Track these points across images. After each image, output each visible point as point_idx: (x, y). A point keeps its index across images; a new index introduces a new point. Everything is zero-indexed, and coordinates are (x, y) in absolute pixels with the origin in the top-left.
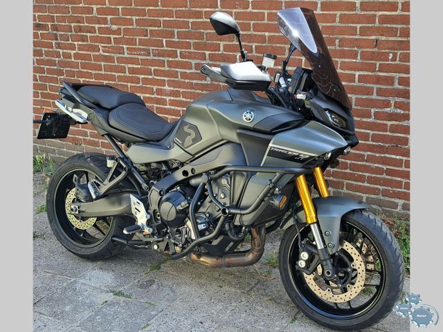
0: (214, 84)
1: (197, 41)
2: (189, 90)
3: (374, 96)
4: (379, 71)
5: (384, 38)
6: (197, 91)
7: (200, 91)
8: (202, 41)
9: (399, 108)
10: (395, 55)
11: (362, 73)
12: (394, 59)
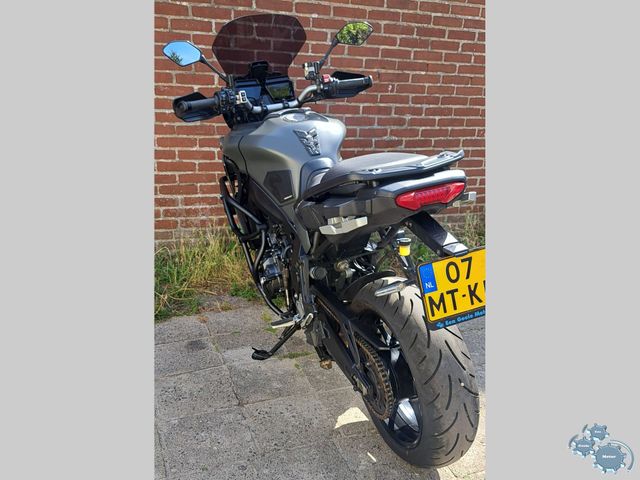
0: (206, 126)
1: (181, 72)
2: (168, 136)
3: (376, 126)
4: (381, 102)
5: (383, 71)
6: (180, 136)
7: (185, 136)
8: (188, 72)
9: (395, 135)
10: (393, 88)
11: (366, 105)
12: (392, 91)
